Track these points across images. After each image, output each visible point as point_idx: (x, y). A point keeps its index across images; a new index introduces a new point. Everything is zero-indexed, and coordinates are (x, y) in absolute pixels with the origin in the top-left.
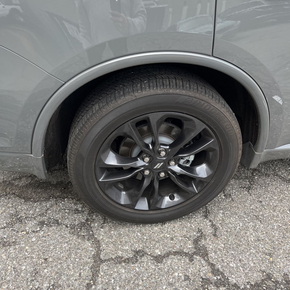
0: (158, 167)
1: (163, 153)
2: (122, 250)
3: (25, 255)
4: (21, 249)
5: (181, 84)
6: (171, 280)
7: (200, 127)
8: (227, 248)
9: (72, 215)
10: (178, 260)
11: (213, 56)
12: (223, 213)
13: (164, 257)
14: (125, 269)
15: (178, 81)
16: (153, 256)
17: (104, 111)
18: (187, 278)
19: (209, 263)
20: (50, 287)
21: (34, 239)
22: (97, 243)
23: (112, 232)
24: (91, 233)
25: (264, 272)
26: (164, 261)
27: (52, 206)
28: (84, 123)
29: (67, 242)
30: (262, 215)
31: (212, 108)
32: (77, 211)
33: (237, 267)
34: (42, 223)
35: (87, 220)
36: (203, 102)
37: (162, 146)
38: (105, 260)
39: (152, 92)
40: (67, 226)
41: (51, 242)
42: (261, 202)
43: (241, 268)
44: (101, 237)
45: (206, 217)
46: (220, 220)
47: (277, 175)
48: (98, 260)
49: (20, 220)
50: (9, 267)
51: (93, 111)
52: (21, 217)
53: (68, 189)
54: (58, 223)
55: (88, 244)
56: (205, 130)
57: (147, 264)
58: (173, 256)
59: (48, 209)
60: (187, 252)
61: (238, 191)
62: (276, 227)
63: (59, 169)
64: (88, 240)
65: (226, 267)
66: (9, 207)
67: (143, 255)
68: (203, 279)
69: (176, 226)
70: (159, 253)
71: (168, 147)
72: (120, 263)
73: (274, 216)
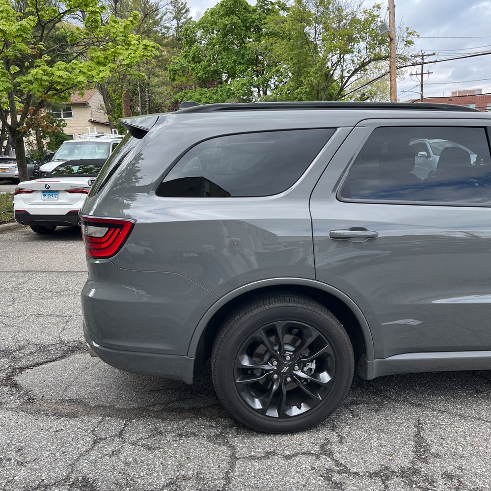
0: (285, 371)
1: (288, 358)
2: (256, 452)
3: (169, 455)
4: (165, 452)
5: (298, 300)
6: (299, 470)
7: (315, 334)
8: (351, 450)
9: (207, 429)
10: (306, 458)
11: (316, 280)
12: (349, 428)
13: (293, 456)
14: (258, 463)
15: (295, 299)
16: (283, 456)
17: (243, 319)
18: (313, 469)
19: (334, 460)
20: (194, 474)
21: (175, 445)
22: (233, 448)
23: (246, 440)
24: (226, 441)
25: (382, 465)
26: (293, 458)
27: (188, 423)
28: (228, 329)
29: (205, 447)
30: (388, 429)
31: (322, 318)
32: (211, 427)
33: (359, 462)
34: (181, 435)
35: (222, 433)
36: (314, 313)
37: (287, 352)
38: (240, 458)
39: (277, 305)
40: (203, 437)
41: (191, 447)
42: (387, 420)
43: (362, 463)
44: (236, 444)
45: (333, 430)
46: (346, 432)
47: (408, 401)
48: (234, 458)
49: (160, 433)
50: (157, 463)
51: (235, 320)
52: (161, 431)
53: (201, 412)
54: (195, 435)
55: (224, 448)
56: (319, 337)
57: (277, 460)
58: (301, 455)
59: (184, 426)
60: (314, 453)
61: (366, 412)
62: (399, 437)
63: (190, 398)
64: (224, 445)
65: (349, 462)
66: (149, 425)
67: (274, 455)
68: (327, 469)
69: (305, 436)
70: (289, 454)
71: (292, 353)
72: (254, 459)
73: (398, 430)
